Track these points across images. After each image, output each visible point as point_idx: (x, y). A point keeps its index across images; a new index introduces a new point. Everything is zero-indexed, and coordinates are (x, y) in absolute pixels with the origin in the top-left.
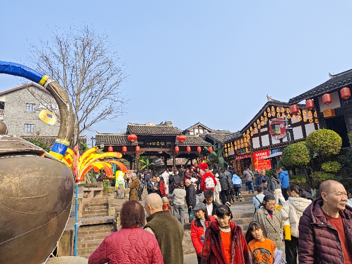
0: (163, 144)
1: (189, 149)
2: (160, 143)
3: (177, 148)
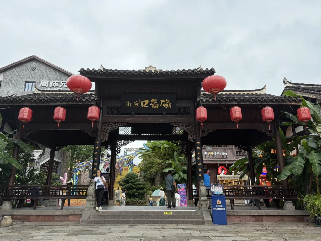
0: (167, 105)
1: (237, 112)
2: (159, 102)
3: (202, 113)
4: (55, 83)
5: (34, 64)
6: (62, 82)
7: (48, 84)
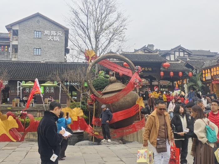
0: (150, 69)
1: (172, 74)
3: (162, 73)
4: (54, 33)
5: (38, 18)
6: (58, 32)
7: (49, 33)
